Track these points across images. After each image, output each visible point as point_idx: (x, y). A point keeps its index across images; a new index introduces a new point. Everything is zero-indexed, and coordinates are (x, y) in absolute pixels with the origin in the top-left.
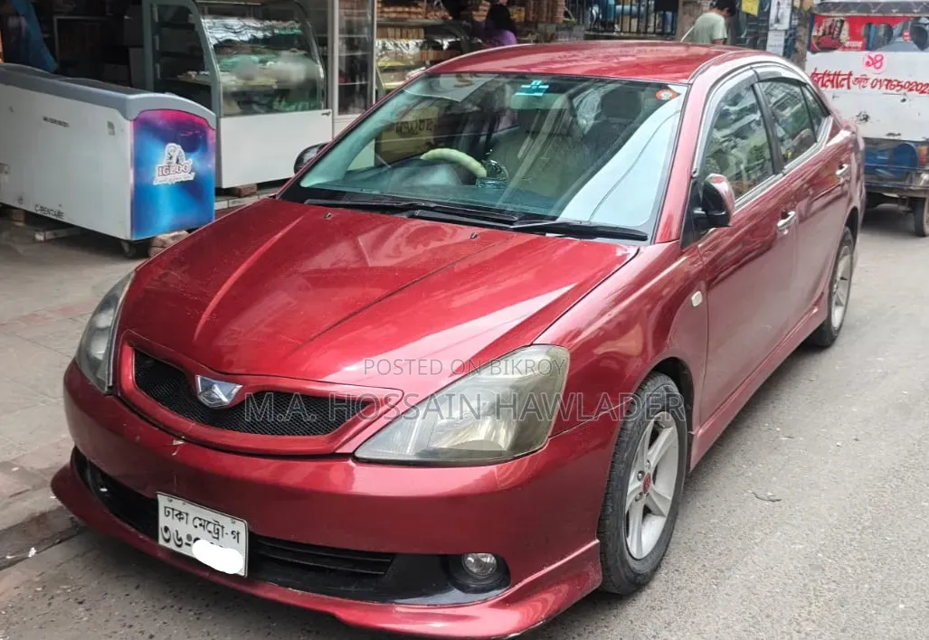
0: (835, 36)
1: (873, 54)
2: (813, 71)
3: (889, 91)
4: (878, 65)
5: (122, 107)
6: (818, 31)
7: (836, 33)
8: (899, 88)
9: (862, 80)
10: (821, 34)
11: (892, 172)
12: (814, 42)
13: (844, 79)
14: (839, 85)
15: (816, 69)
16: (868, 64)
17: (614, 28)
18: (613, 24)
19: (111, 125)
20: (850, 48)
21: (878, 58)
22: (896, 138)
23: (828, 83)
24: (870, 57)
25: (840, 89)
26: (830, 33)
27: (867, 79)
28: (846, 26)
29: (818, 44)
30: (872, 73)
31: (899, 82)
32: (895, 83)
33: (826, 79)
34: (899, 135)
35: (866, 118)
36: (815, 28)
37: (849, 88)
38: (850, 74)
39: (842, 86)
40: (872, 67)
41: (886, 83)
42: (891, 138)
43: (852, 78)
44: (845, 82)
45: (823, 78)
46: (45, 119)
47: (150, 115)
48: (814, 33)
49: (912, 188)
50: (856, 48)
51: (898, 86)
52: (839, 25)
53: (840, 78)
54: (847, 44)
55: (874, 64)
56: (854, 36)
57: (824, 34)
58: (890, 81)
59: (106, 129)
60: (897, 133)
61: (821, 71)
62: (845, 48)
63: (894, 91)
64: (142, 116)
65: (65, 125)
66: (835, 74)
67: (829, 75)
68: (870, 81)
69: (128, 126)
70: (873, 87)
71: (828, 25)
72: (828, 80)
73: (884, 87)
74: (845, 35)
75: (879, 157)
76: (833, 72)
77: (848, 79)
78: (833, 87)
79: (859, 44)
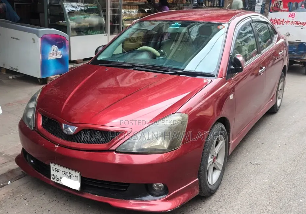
0: (278, 7)
1: (291, 13)
2: (271, 19)
3: (297, 25)
4: (293, 16)
5: (37, 33)
6: (273, 5)
7: (279, 5)
8: (300, 24)
9: (288, 22)
10: (273, 6)
11: (297, 53)
12: (271, 9)
13: (281, 22)
14: (280, 24)
15: (272, 18)
16: (290, 16)
17: (203, 5)
18: (202, 4)
19: (33, 39)
20: (283, 11)
21: (293, 14)
22: (299, 41)
23: (276, 23)
24: (290, 14)
25: (280, 25)
26: (277, 6)
27: (289, 21)
28: (282, 3)
29: (273, 10)
30: (291, 19)
31: (300, 22)
32: (299, 23)
33: (275, 21)
34: (300, 40)
35: (289, 35)
36: (272, 4)
37: (283, 24)
38: (284, 20)
39: (281, 24)
40: (291, 17)
41: (296, 22)
42: (297, 41)
43: (284, 21)
44: (282, 23)
45: (274, 21)
46: (12, 38)
47: (47, 36)
48: (271, 6)
49: (304, 58)
50: (286, 11)
51: (300, 23)
52: (280, 3)
53: (280, 21)
54: (283, 9)
55: (292, 16)
56: (285, 7)
57: (275, 6)
58: (297, 22)
59: (32, 41)
60: (299, 40)
61: (273, 19)
62: (282, 11)
63: (299, 26)
64: (44, 36)
65: (18, 39)
66: (278, 20)
67: (276, 20)
68: (290, 22)
69: (39, 40)
70: (291, 24)
71: (276, 3)
72: (276, 22)
73: (295, 24)
74: (282, 6)
75: (293, 48)
76: (277, 19)
77: (283, 21)
78: (278, 24)
79: (287, 9)
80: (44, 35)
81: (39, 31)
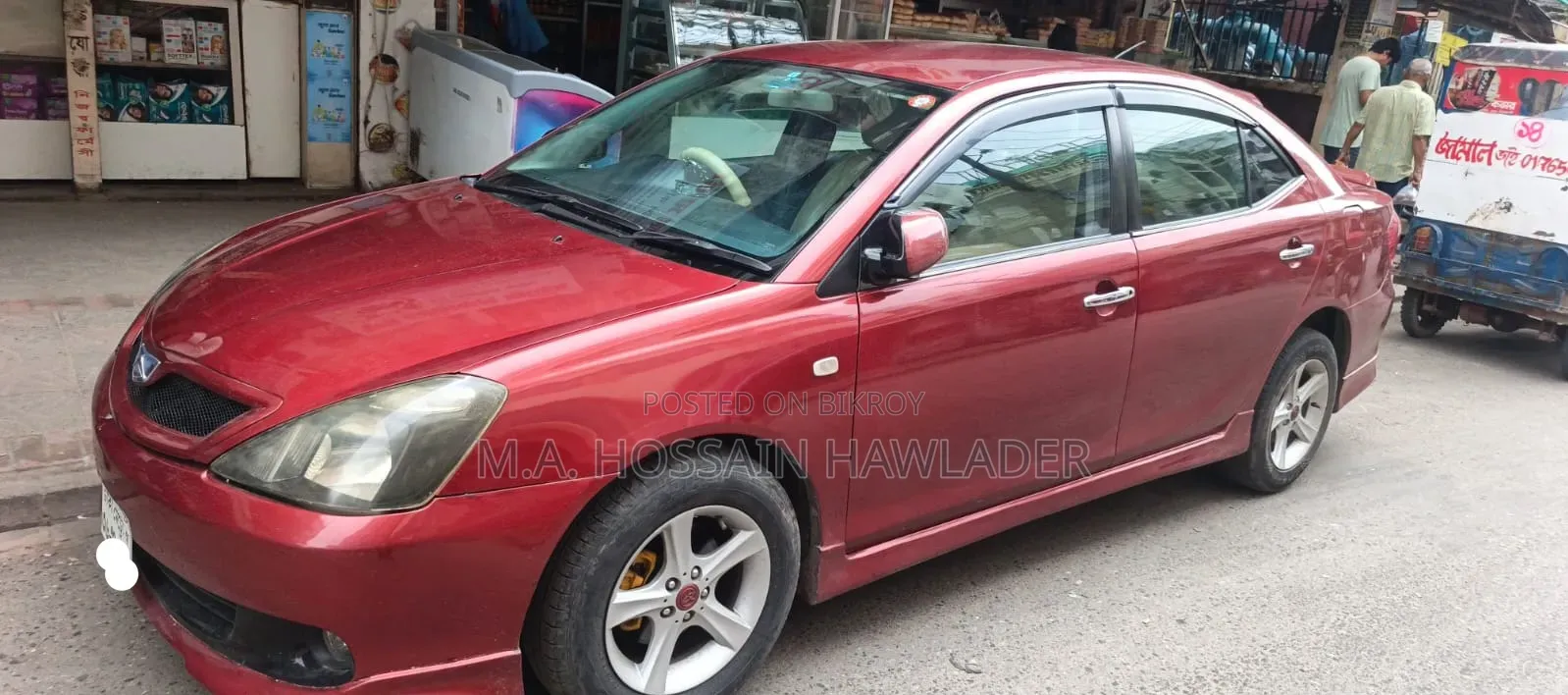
0: (1480, 91)
1: (1529, 121)
2: (1443, 136)
3: (1545, 174)
4: (1535, 136)
6: (1457, 84)
7: (1482, 87)
8: (1560, 171)
9: (1510, 154)
10: (1460, 87)
11: (1536, 285)
12: (1449, 96)
13: (1483, 151)
14: (1476, 159)
15: (1447, 133)
16: (1520, 134)
19: (499, 101)
20: (1498, 110)
21: (1537, 127)
22: (1547, 239)
23: (1461, 155)
24: (1524, 125)
25: (1477, 163)
26: (1473, 87)
27: (1517, 154)
28: (1497, 80)
29: (1454, 101)
30: (1524, 147)
31: (1562, 163)
32: (1556, 164)
33: (1459, 148)
34: (1552, 235)
35: (1508, 208)
36: (1453, 79)
37: (1489, 163)
38: (1494, 145)
39: (1480, 160)
40: (1527, 138)
41: (1543, 161)
42: (1541, 238)
43: (1496, 151)
44: (1485, 156)
45: (1456, 146)
46: (455, 91)
47: (538, 95)
48: (1451, 86)
49: (1558, 310)
50: (1507, 111)
51: (1560, 167)
52: (1487, 76)
53: (1479, 148)
54: (1495, 104)
55: (1529, 134)
56: (1505, 94)
57: (1465, 87)
58: (1548, 160)
59: (495, 106)
60: (1548, 232)
61: (1454, 136)
62: (1491, 109)
63: (1553, 175)
64: (531, 95)
65: (467, 97)
66: (1471, 144)
67: (1464, 143)
68: (1520, 158)
69: (512, 105)
70: (1524, 166)
71: (1472, 75)
72: (1461, 151)
73: (1539, 167)
74: (1492, 93)
75: (1519, 262)
76: (1469, 140)
77: (1490, 151)
78: (1467, 159)
79: (1512, 105)
80: (529, 90)
81: (517, 76)
